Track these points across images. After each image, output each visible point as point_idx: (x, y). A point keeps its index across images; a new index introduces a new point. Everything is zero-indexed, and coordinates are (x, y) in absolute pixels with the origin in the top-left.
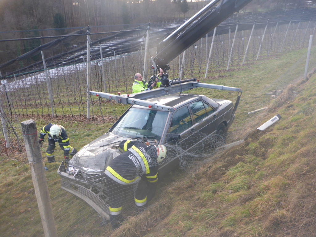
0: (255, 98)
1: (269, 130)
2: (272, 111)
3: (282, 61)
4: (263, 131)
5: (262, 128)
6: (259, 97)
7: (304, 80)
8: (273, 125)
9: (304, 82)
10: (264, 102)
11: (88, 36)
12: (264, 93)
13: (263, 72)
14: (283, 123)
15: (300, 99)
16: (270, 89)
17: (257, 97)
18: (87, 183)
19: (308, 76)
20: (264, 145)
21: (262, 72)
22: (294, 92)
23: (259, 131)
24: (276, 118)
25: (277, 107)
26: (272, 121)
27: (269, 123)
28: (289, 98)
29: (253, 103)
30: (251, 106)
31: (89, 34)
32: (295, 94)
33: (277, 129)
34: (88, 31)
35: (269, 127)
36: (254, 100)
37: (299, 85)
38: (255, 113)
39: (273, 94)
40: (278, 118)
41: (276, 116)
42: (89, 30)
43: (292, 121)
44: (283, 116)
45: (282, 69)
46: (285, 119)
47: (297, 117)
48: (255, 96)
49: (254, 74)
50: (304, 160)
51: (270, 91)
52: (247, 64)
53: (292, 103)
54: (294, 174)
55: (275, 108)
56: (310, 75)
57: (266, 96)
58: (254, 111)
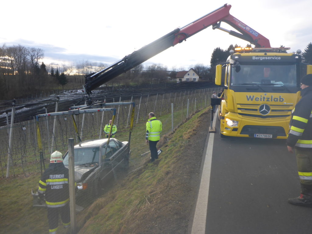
7: (172, 132)
9: (172, 134)
15: (171, 141)
19: (174, 130)
22: (167, 139)
28: (165, 142)
29: (143, 150)
34: (13, 103)
37: (169, 135)
40: (160, 152)
44: (163, 150)
53: (167, 144)
56: (176, 130)
58: (145, 154)
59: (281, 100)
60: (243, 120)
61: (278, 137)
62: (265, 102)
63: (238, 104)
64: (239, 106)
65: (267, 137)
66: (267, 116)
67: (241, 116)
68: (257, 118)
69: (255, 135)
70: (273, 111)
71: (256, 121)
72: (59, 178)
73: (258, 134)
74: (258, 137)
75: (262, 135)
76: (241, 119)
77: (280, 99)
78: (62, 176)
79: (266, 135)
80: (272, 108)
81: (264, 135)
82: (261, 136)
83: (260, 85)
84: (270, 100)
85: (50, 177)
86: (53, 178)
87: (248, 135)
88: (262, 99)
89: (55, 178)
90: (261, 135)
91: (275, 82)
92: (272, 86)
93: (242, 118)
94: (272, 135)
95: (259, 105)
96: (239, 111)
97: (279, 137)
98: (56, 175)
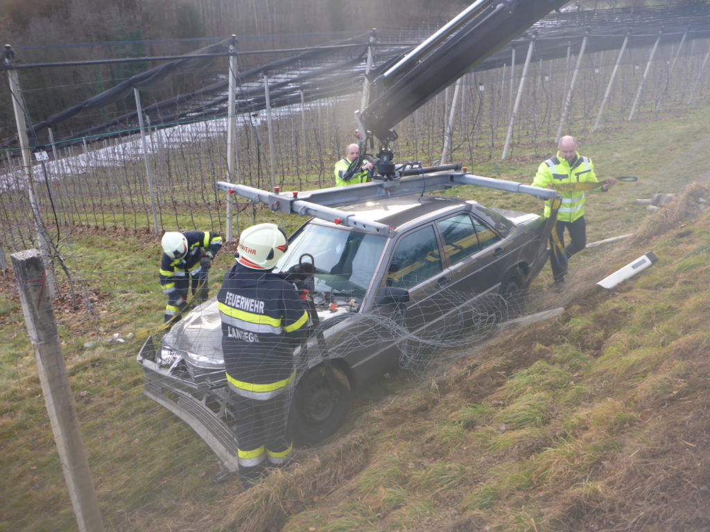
0: (609, 211)
1: (624, 288)
2: (640, 243)
3: (688, 126)
4: (609, 290)
5: (608, 282)
6: (619, 209)
8: (634, 278)
10: (628, 221)
11: (231, 57)
12: (631, 200)
13: (639, 149)
14: (659, 274)
16: (647, 192)
17: (614, 210)
18: (196, 388)
20: (605, 323)
21: (635, 150)
22: (701, 200)
23: (600, 288)
24: (644, 261)
25: (656, 234)
26: (634, 267)
27: (626, 272)
28: (687, 215)
29: (603, 224)
30: (597, 230)
31: (234, 55)
32: (702, 206)
33: (642, 288)
34: (231, 47)
35: (625, 282)
36: (607, 214)
38: (602, 246)
39: (653, 204)
40: (648, 262)
41: (644, 257)
42: (234, 45)
43: (680, 270)
44: (662, 257)
45: (686, 145)
46: (666, 263)
47: (692, 261)
48: (609, 207)
49: (618, 155)
50: (679, 365)
51: (648, 196)
52: (606, 130)
53: (689, 227)
54: (648, 398)
55: (650, 238)
57: (636, 207)
58: (600, 242)
72: (249, 312)
78: (256, 306)
85: (227, 298)
86: (233, 305)
89: (237, 306)
98: (243, 298)
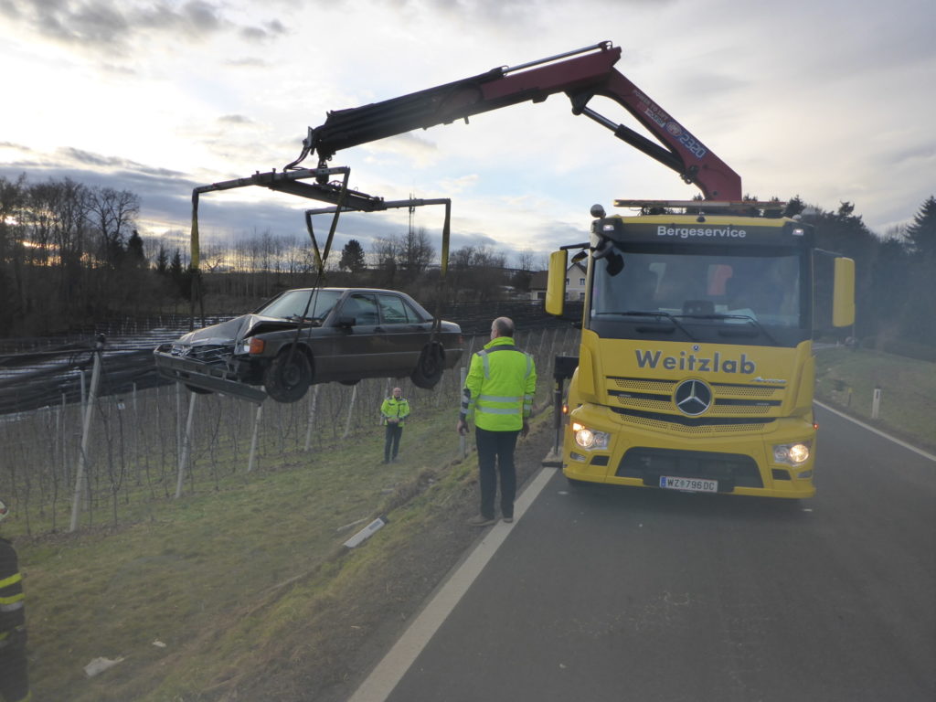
0: (359, 501)
4: (352, 548)
5: (352, 542)
7: (460, 458)
12: (378, 491)
15: (435, 488)
17: (362, 500)
23: (346, 550)
24: (378, 523)
26: (371, 528)
27: (365, 533)
30: (347, 517)
35: (365, 540)
36: (355, 505)
37: (445, 468)
40: (382, 523)
41: (378, 520)
48: (358, 499)
59: (747, 367)
60: (624, 428)
61: (736, 488)
62: (695, 374)
63: (608, 377)
64: (613, 385)
65: (702, 490)
66: (701, 418)
67: (617, 417)
68: (670, 424)
69: (664, 481)
70: (719, 402)
71: (668, 434)
73: (670, 478)
74: (673, 487)
75: (685, 480)
76: (618, 427)
77: (743, 364)
79: (697, 481)
80: (716, 393)
81: (692, 480)
82: (682, 483)
83: (679, 319)
84: (710, 366)
87: (641, 480)
88: (686, 364)
90: (681, 479)
91: (730, 309)
92: (717, 321)
93: (623, 422)
94: (716, 483)
95: (676, 382)
96: (614, 401)
97: (740, 490)
